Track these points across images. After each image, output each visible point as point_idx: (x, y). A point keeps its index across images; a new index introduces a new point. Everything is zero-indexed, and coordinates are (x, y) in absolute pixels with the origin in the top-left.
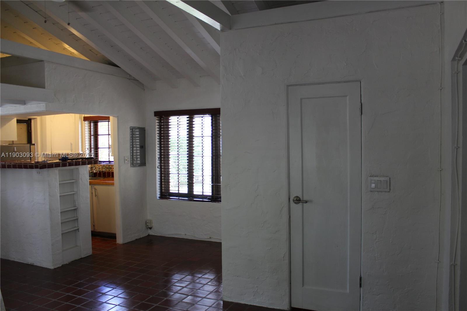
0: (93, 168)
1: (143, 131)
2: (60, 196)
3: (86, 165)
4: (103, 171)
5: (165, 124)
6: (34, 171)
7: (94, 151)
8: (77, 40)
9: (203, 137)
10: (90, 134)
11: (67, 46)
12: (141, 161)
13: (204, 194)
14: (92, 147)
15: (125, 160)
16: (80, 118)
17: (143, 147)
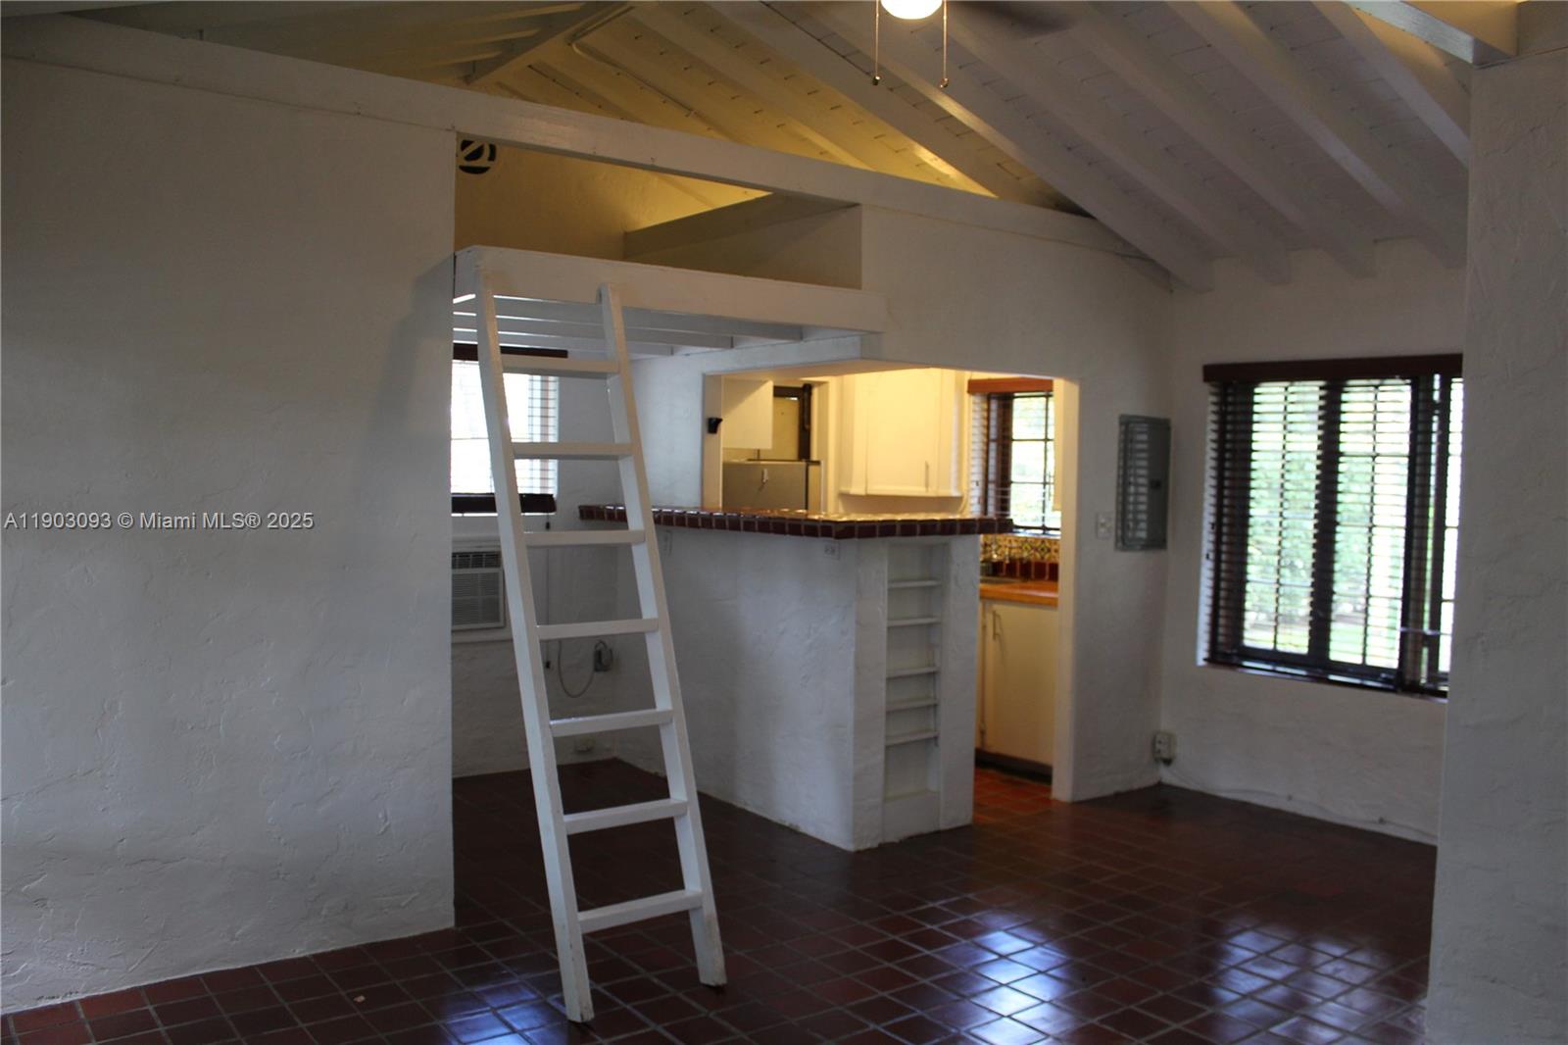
0: (990, 546)
1: (1160, 429)
2: (889, 628)
3: (973, 533)
4: (1021, 559)
5: (1238, 409)
6: (819, 544)
7: (997, 492)
8: (957, 136)
9: (1377, 459)
10: (988, 435)
11: (926, 155)
12: (1149, 530)
13: (1370, 662)
14: (992, 477)
15: (1097, 525)
16: (958, 385)
17: (1159, 485)
